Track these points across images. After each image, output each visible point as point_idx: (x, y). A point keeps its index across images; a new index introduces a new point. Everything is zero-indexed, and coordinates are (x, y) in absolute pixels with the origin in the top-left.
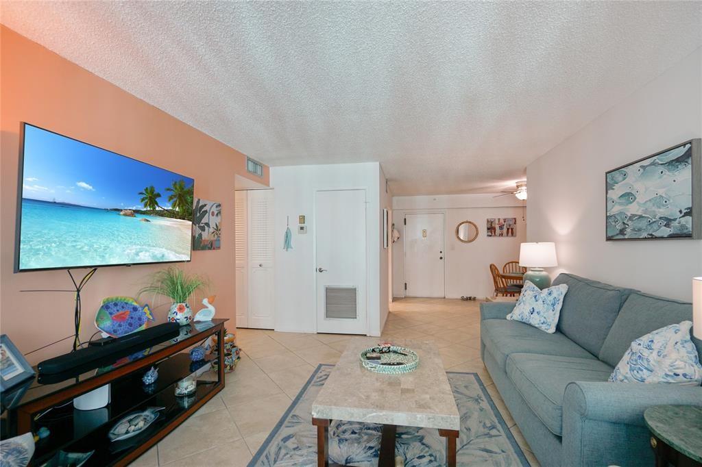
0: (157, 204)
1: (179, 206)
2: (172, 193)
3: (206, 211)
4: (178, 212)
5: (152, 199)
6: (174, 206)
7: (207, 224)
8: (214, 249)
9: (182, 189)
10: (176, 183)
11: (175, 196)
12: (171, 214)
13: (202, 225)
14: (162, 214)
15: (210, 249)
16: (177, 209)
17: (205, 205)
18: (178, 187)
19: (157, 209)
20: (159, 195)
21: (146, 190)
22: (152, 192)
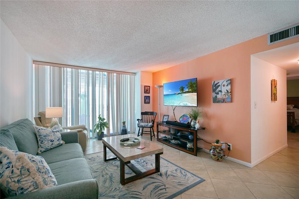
0: (184, 90)
1: (191, 89)
2: (188, 86)
3: (219, 86)
4: (190, 91)
5: (182, 89)
6: (189, 89)
7: (221, 91)
8: (226, 102)
9: (191, 83)
10: (189, 82)
11: (189, 86)
12: (188, 92)
13: (217, 92)
14: (185, 93)
15: (222, 102)
16: (190, 90)
17: (218, 83)
18: (190, 83)
19: (184, 91)
20: (184, 88)
21: (181, 87)
22: (182, 87)
